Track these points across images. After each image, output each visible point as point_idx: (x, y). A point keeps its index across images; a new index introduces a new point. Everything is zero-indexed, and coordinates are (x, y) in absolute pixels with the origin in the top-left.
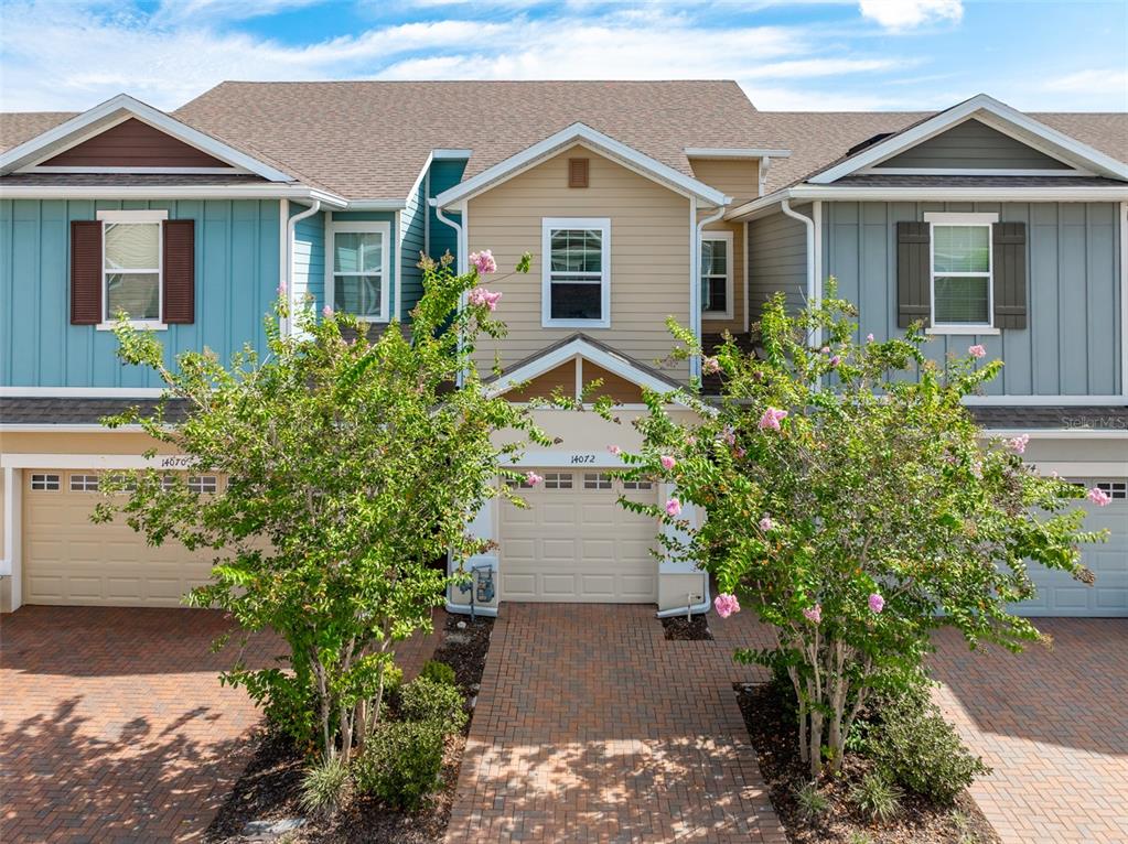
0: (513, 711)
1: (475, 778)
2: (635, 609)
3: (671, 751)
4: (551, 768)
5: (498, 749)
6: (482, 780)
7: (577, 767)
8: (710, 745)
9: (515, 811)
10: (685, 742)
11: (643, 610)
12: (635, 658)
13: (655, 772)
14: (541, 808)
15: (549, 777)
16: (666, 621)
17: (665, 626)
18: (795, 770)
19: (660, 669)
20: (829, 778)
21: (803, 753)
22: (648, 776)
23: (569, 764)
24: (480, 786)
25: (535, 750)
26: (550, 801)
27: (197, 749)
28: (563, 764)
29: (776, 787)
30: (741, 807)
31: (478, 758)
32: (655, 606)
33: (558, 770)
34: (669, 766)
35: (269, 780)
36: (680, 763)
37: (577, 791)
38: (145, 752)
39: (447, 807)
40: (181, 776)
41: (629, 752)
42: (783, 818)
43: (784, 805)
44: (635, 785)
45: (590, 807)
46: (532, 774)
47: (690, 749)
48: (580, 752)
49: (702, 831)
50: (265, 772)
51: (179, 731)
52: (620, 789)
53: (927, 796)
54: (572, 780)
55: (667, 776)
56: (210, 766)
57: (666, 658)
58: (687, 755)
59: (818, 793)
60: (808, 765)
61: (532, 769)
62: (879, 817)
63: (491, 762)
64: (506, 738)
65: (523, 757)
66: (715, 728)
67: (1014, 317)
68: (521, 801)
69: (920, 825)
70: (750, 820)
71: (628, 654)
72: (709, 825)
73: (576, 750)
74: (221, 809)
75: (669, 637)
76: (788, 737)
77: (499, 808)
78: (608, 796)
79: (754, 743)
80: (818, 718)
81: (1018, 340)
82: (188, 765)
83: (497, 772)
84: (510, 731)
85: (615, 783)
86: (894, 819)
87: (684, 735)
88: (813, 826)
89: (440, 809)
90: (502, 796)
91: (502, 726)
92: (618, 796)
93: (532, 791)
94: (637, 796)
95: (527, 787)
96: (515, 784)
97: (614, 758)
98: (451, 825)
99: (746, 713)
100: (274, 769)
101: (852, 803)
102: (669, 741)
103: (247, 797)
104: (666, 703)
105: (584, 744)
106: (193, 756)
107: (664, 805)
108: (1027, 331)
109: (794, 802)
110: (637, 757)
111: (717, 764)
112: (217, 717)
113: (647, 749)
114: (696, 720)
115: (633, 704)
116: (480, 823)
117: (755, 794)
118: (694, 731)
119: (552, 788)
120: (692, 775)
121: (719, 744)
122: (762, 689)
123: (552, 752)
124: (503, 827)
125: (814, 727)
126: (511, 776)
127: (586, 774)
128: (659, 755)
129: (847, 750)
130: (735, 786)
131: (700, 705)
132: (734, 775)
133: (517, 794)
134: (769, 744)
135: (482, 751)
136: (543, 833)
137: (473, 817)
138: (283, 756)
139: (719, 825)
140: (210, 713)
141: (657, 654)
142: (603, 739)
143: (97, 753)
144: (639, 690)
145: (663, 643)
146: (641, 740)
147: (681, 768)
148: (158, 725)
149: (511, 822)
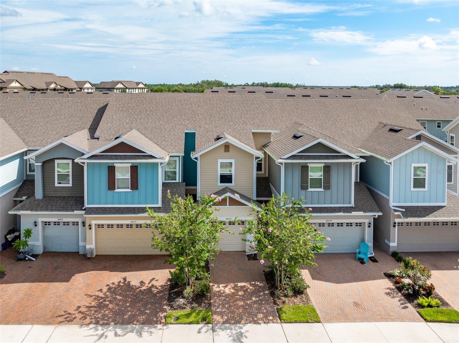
0: (218, 277)
1: (214, 291)
2: (241, 253)
3: (251, 285)
4: (228, 289)
5: (217, 285)
6: (215, 291)
7: (233, 288)
8: (259, 283)
9: (223, 296)
10: (254, 283)
11: (242, 253)
12: (242, 265)
13: (248, 289)
14: (227, 296)
15: (228, 290)
16: (248, 256)
17: (248, 257)
18: (275, 288)
19: (247, 268)
20: (281, 289)
21: (276, 285)
22: (247, 290)
23: (232, 288)
24: (215, 292)
25: (224, 285)
26: (229, 294)
27: (157, 287)
28: (230, 288)
29: (271, 291)
30: (265, 295)
31: (213, 287)
32: (245, 251)
33: (230, 289)
34: (251, 288)
35: (175, 292)
36: (253, 287)
37: (234, 293)
38: (147, 288)
39: (210, 296)
40: (157, 292)
41: (243, 285)
42: (272, 297)
43: (272, 294)
44: (244, 291)
45: (237, 295)
46: (225, 290)
47: (255, 284)
48: (233, 285)
49: (257, 299)
50: (173, 291)
51: (151, 283)
52: (242, 292)
53: (298, 292)
54: (233, 291)
55: (251, 289)
56: (161, 290)
57: (248, 265)
58: (254, 285)
59: (279, 292)
60: (277, 287)
61: (224, 289)
62: (289, 296)
63: (216, 288)
64: (218, 283)
65: (222, 287)
66: (259, 280)
67: (327, 187)
68: (224, 295)
69: (297, 297)
70: (266, 297)
71: (240, 264)
72: (259, 298)
73: (232, 285)
74: (168, 298)
75: (249, 260)
76: (274, 282)
77: (220, 296)
78: (240, 293)
79: (267, 283)
80: (279, 278)
81: (328, 192)
82: (157, 290)
83: (218, 289)
84: (218, 282)
85: (241, 291)
86: (292, 296)
87: (253, 281)
88: (277, 298)
89: (209, 296)
90: (220, 294)
91: (216, 281)
92: (242, 293)
93: (225, 293)
94: (245, 293)
95: (224, 292)
96: (222, 291)
97: (240, 286)
98: (212, 299)
99: (266, 277)
100: (175, 290)
101: (285, 293)
102: (250, 283)
103: (172, 295)
104: (249, 275)
105: (234, 283)
106: (157, 288)
107: (250, 295)
108: (330, 190)
109: (274, 294)
110: (244, 286)
111: (260, 287)
112: (157, 280)
113: (246, 284)
114: (255, 278)
115: (242, 275)
116: (217, 299)
117: (267, 292)
118: (255, 280)
119: (229, 292)
120: (255, 289)
121: (260, 283)
122: (269, 271)
123: (228, 285)
124: (221, 299)
125: (278, 280)
126: (221, 290)
127: (235, 289)
128: (249, 286)
129: (285, 284)
130: (263, 291)
131: (256, 275)
132: (263, 289)
133: (223, 293)
134: (270, 283)
135: (214, 285)
136: (229, 300)
137: (215, 298)
138: (176, 288)
139: (260, 298)
140: (156, 279)
141: (246, 264)
142: (237, 283)
143: (137, 288)
144: (243, 272)
145: (248, 261)
146: (245, 283)
147: (253, 288)
148: (147, 282)
149: (223, 298)
